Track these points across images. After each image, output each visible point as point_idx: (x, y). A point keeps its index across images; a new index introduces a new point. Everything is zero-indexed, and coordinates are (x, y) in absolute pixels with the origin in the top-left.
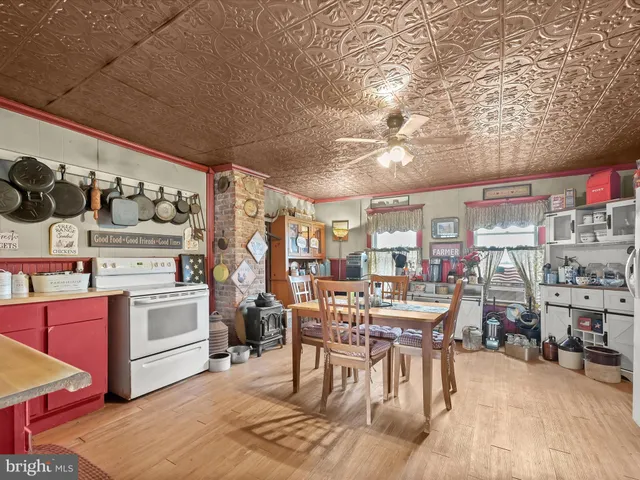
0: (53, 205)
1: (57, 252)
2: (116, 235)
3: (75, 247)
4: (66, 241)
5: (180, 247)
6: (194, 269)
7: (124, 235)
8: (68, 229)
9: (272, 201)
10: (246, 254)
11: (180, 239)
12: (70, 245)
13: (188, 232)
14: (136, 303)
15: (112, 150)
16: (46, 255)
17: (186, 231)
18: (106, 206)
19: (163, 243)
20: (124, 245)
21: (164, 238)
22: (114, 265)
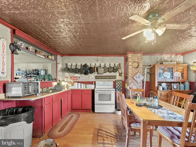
0: (89, 71)
1: (91, 80)
2: (100, 76)
3: (93, 79)
4: (92, 78)
5: (115, 78)
6: (119, 85)
7: (102, 76)
8: (92, 76)
9: (153, 60)
10: (133, 80)
11: (115, 76)
12: (92, 79)
13: (118, 74)
14: (96, 92)
15: (100, 58)
16: (89, 81)
17: (117, 74)
18: (97, 70)
19: (111, 77)
20: (102, 78)
21: (111, 76)
22: (98, 83)
